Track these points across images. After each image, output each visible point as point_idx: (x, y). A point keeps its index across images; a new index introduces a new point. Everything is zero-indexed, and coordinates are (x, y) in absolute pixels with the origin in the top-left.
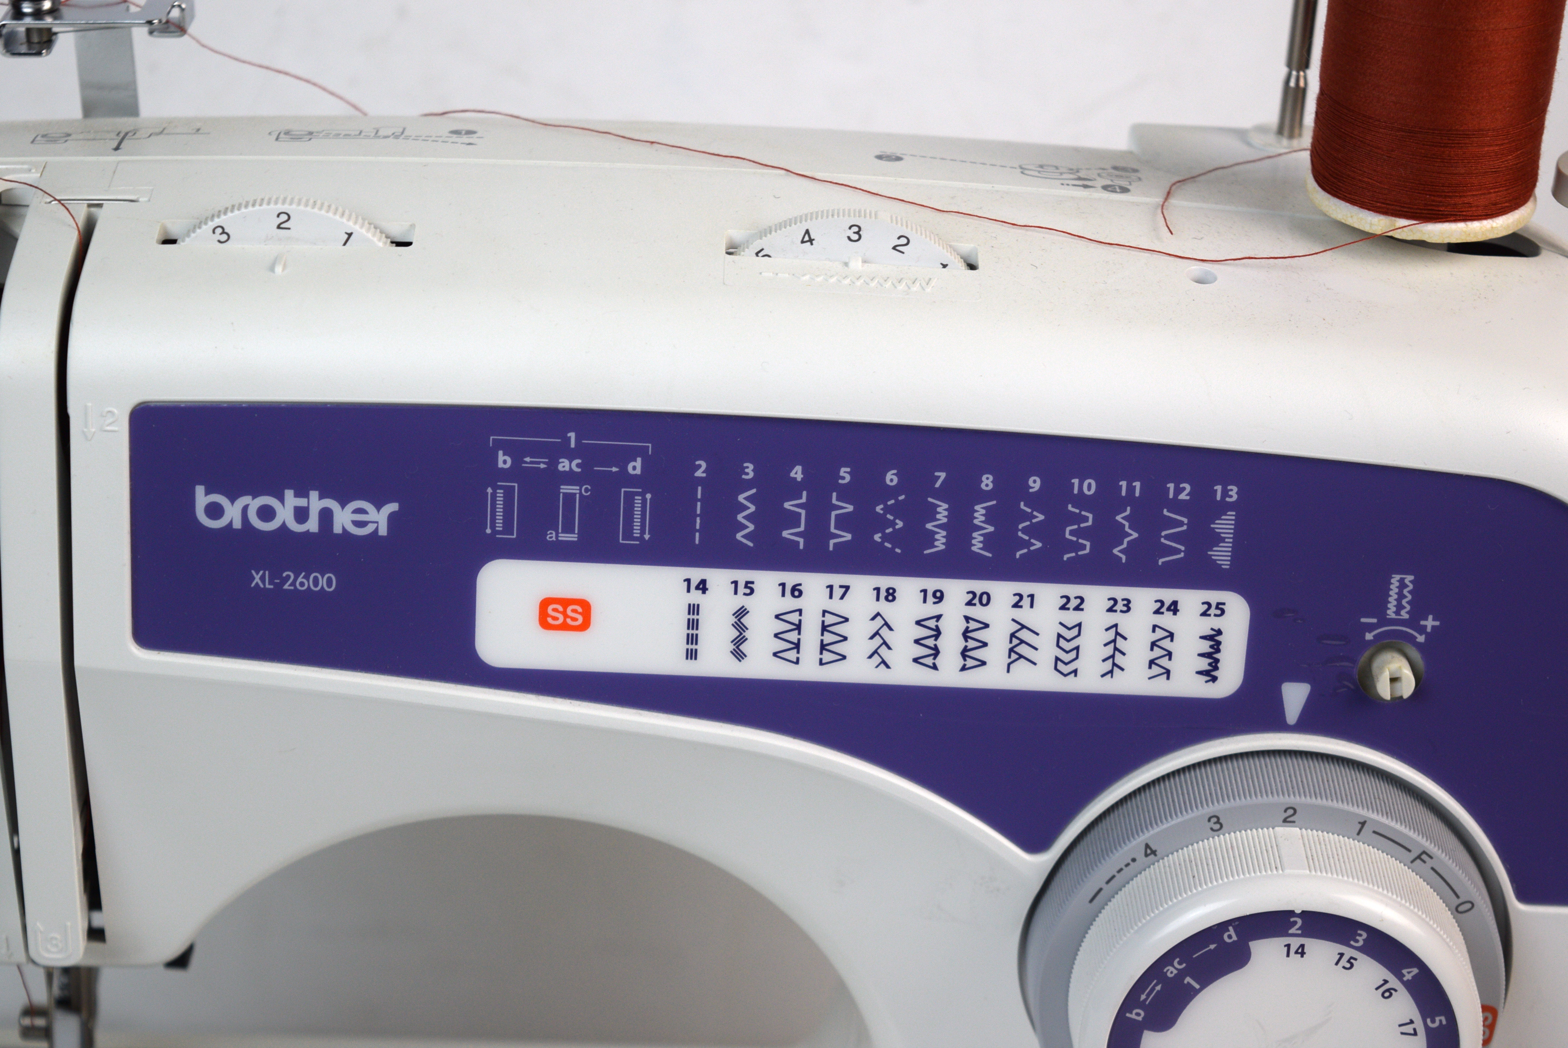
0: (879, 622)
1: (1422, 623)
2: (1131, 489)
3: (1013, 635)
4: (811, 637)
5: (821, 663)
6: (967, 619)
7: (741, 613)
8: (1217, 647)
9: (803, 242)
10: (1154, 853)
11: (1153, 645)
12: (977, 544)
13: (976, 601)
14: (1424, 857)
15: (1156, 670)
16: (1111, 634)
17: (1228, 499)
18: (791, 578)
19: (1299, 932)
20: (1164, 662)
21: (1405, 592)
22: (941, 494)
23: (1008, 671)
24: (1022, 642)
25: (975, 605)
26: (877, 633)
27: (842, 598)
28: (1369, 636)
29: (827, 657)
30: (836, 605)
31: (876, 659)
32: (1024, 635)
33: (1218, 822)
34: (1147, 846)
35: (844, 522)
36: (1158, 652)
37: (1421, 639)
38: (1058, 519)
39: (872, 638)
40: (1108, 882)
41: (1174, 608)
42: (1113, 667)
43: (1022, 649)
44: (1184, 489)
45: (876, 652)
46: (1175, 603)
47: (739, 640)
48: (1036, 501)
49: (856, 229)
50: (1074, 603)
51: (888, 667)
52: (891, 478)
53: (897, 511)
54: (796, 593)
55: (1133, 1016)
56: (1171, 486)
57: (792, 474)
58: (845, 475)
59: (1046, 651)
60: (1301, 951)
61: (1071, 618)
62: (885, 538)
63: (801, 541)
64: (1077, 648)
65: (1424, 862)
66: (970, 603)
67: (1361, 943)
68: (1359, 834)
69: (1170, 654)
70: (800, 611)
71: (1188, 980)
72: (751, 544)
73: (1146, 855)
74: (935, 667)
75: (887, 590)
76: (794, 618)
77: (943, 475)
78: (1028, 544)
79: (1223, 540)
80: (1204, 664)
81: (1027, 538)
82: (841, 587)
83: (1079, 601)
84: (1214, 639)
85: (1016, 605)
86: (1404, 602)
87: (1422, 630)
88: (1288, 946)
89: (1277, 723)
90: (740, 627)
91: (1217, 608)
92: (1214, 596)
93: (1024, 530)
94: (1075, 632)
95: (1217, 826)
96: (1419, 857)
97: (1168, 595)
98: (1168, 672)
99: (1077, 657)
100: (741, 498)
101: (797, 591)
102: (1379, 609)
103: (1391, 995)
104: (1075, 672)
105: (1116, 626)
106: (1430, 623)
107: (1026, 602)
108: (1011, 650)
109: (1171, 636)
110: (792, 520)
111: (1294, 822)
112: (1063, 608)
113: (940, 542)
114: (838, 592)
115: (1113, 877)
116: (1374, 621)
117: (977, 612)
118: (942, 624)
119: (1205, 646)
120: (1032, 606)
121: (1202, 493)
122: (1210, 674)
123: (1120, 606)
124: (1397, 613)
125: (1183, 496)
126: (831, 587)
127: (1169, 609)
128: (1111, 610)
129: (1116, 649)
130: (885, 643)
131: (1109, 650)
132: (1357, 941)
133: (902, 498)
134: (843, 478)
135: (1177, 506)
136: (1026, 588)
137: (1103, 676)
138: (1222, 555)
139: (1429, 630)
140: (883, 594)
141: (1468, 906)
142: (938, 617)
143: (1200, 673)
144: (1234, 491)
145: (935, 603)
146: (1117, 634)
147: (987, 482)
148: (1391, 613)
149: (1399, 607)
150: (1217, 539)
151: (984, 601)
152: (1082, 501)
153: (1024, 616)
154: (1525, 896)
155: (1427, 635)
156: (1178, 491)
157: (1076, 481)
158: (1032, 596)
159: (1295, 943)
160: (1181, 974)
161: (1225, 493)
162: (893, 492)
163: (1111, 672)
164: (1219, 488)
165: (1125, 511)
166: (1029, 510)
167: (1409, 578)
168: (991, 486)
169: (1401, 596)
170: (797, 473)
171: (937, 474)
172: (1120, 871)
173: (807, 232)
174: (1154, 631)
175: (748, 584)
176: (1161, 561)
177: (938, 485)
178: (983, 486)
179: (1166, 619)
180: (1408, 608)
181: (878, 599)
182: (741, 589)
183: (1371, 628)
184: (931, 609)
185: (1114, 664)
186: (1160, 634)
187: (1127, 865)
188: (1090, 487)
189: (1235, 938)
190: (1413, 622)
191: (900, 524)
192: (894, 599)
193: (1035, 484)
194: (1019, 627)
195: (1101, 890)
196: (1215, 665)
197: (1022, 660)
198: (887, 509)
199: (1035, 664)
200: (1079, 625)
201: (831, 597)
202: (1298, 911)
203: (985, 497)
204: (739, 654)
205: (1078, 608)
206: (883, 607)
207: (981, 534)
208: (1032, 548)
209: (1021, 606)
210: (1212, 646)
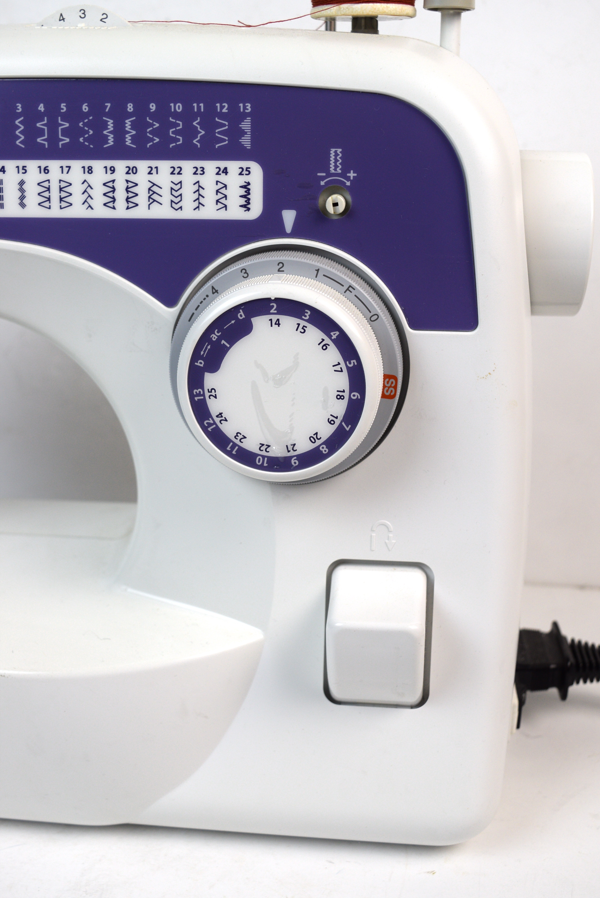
0: (86, 185)
1: (348, 175)
2: (199, 108)
3: (149, 189)
4: (55, 194)
5: (61, 208)
6: (127, 181)
7: (22, 183)
8: (248, 192)
9: (60, 20)
10: (217, 291)
11: (217, 191)
12: (128, 142)
13: (130, 171)
14: (350, 289)
15: (220, 205)
16: (196, 187)
17: (246, 111)
18: (43, 163)
19: (276, 312)
20: (223, 201)
21: (338, 158)
22: (110, 115)
23: (149, 209)
24: (154, 193)
25: (130, 174)
26: (85, 191)
27: (68, 173)
28: (322, 183)
29: (64, 204)
30: (65, 177)
31: (86, 205)
32: (155, 189)
33: (246, 273)
34: (213, 288)
35: (65, 132)
36: (220, 195)
37: (348, 184)
38: (166, 126)
39: (83, 193)
40: (196, 309)
41: (225, 171)
42: (199, 205)
43: (155, 197)
44: (224, 106)
45: (86, 201)
46: (226, 169)
47: (22, 198)
48: (153, 116)
49: (83, 12)
50: (177, 170)
51: (92, 209)
52: (85, 108)
53: (89, 125)
54: (46, 171)
55: (198, 364)
56: (218, 105)
57: (39, 109)
58: (63, 107)
59: (166, 197)
60: (278, 323)
61: (176, 178)
62: (85, 140)
63: (46, 143)
64: (181, 195)
65: (350, 291)
66: (128, 173)
67: (307, 318)
68: (316, 277)
69: (226, 197)
70: (49, 180)
71: (223, 342)
72: (23, 146)
73: (213, 293)
74: (114, 208)
75: (88, 167)
76: (46, 184)
77: (109, 105)
78: (153, 140)
79: (246, 133)
80: (243, 201)
81: (151, 136)
82: (67, 167)
83: (179, 169)
84: (246, 187)
85: (150, 173)
86: (338, 164)
87: (348, 179)
88: (271, 320)
89: (283, 234)
90: (22, 190)
91: (247, 170)
92: (245, 164)
93: (150, 132)
94: (179, 186)
95: (246, 275)
96: (348, 289)
97: (222, 164)
98: (226, 206)
99: (181, 200)
100: (17, 122)
101: (46, 170)
102: (326, 168)
103: (326, 348)
104: (181, 208)
105: (198, 182)
106: (352, 175)
107: (154, 171)
108: (150, 197)
109: (225, 186)
110: (41, 133)
111: (283, 271)
112: (172, 173)
113: (111, 142)
114: (66, 170)
115: (199, 306)
116: (324, 174)
117: (131, 177)
118: (116, 185)
119: (243, 192)
120: (157, 173)
121: (234, 108)
122: (246, 207)
123: (199, 172)
124: (335, 170)
125: (224, 110)
126: (62, 167)
127: (223, 172)
128: (195, 173)
129: (199, 195)
130: (89, 196)
131: (196, 196)
132: (306, 316)
133: (91, 118)
134: (63, 109)
135: (222, 116)
136: (154, 163)
137: (195, 209)
138: (246, 141)
139: (352, 178)
140: (87, 170)
141: (376, 317)
142: (113, 181)
143: (241, 206)
144: (249, 106)
145: (111, 173)
146: (199, 186)
147: (130, 107)
148: (332, 170)
149: (336, 167)
150: (243, 133)
151: (134, 171)
152: (176, 115)
153: (154, 178)
154: (414, 325)
155: (351, 181)
156: (222, 107)
157: (172, 105)
158: (157, 168)
159: (275, 318)
160: (220, 339)
161: (245, 108)
162: (87, 115)
163: (198, 207)
164: (241, 105)
165: (197, 120)
166: (151, 121)
167: (339, 150)
168: (132, 110)
169: (336, 161)
170: (41, 108)
171: (106, 104)
172: (201, 302)
173: (61, 15)
174: (217, 184)
175: (24, 167)
176: (217, 146)
177: (107, 110)
178: (128, 110)
179: (222, 178)
180: (340, 167)
181: (84, 173)
182: (21, 171)
183: (323, 178)
184: (109, 177)
185: (200, 203)
186: (220, 185)
187: (205, 299)
188: (179, 107)
189: (244, 316)
190: (344, 174)
191: (91, 132)
192: (92, 172)
193: (153, 107)
194: (152, 184)
195: (193, 314)
196: (248, 201)
197: (155, 202)
198: (84, 124)
199: (161, 204)
200: (181, 182)
201: (62, 173)
202: (273, 298)
203: (130, 115)
204: (23, 205)
205: (179, 173)
206: (87, 176)
207: (130, 136)
208: (155, 142)
209: (152, 174)
210: (246, 192)
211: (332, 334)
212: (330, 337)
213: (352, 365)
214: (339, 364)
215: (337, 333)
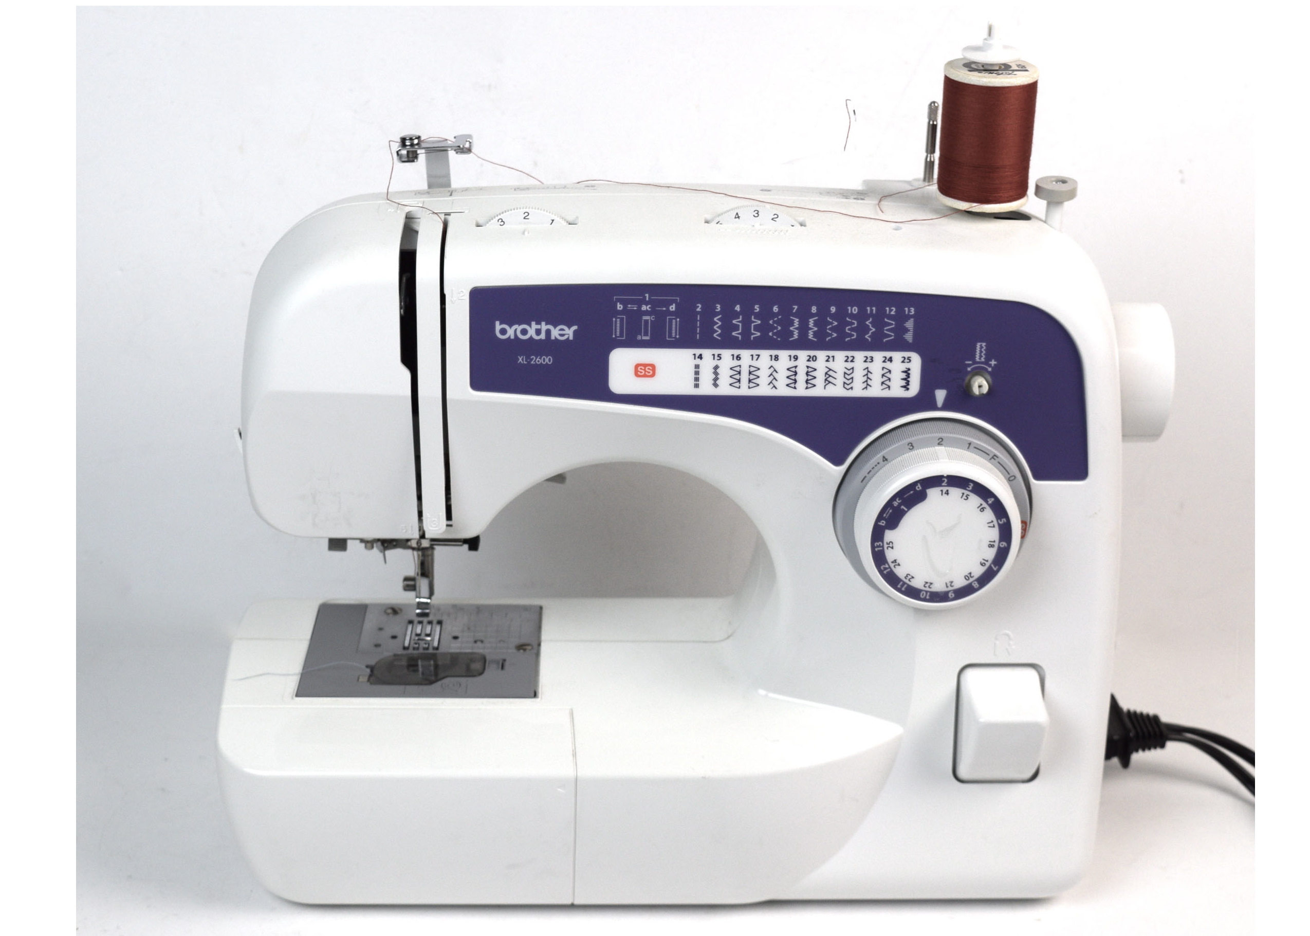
0: (772, 369)
1: (990, 363)
2: (872, 310)
3: (826, 373)
4: (745, 377)
5: (749, 388)
6: (808, 367)
7: (716, 367)
8: (908, 375)
9: (735, 218)
10: (886, 460)
11: (883, 375)
12: (811, 336)
13: (811, 359)
14: (995, 457)
15: (884, 386)
16: (866, 372)
17: (910, 314)
18: (736, 352)
19: (946, 485)
20: (887, 383)
21: (983, 350)
22: (795, 315)
23: (825, 388)
24: (830, 376)
25: (810, 361)
26: (771, 374)
27: (757, 360)
28: (969, 369)
29: (752, 385)
30: (754, 363)
31: (771, 385)
32: (831, 373)
33: (912, 446)
34: (884, 457)
35: (757, 328)
36: (885, 379)
37: (990, 369)
38: (843, 324)
39: (769, 376)
40: (869, 473)
41: (891, 360)
42: (868, 386)
43: (830, 379)
44: (893, 310)
45: (771, 382)
46: (891, 358)
47: (716, 379)
48: (834, 316)
49: (756, 212)
50: (850, 359)
51: (776, 388)
52: (776, 309)
53: (778, 322)
54: (738, 358)
55: (881, 524)
56: (888, 309)
57: (736, 309)
58: (757, 308)
59: (840, 380)
60: (947, 493)
61: (849, 365)
62: (774, 334)
63: (740, 336)
64: (852, 378)
65: (995, 459)
66: (808, 360)
67: (970, 488)
68: (968, 448)
69: (889, 379)
70: (740, 366)
71: (903, 507)
72: (719, 338)
73: (884, 461)
74: (795, 388)
75: (775, 356)
76: (738, 369)
77: (796, 307)
78: (831, 335)
79: (909, 331)
80: (903, 383)
81: (830, 332)
82: (757, 355)
83: (852, 358)
84: (907, 372)
85: (827, 361)
86: (982, 354)
87: (990, 366)
88: (942, 491)
89: (934, 407)
90: (716, 373)
91: (908, 359)
92: (907, 354)
93: (830, 329)
94: (851, 371)
95: (911, 447)
96: (993, 458)
97: (888, 354)
98: (889, 387)
99: (852, 382)
100: (715, 319)
101: (739, 358)
102: (972, 357)
103: (984, 510)
104: (852, 388)
105: (867, 368)
106: (993, 363)
107: (831, 359)
108: (826, 380)
109: (890, 371)
110: (736, 328)
111: (942, 444)
112: (846, 361)
113: (796, 336)
114: (755, 357)
115: (870, 471)
116: (970, 362)
117: (812, 364)
118: (798, 370)
119: (904, 375)
120: (833, 361)
121: (900, 311)
122: (906, 387)
123: (869, 360)
124: (980, 359)
125: (893, 313)
126: (752, 355)
127: (888, 360)
128: (865, 361)
129: (868, 378)
130: (775, 378)
131: (865, 378)
132: (969, 487)
133: (780, 317)
134: (756, 310)
135: (890, 317)
136: (831, 353)
137: (863, 389)
138: (909, 337)
139: (993, 365)
140: (773, 357)
141: (1013, 478)
142: (796, 367)
143: (902, 387)
144: (913, 310)
145: (794, 361)
146: (868, 371)
147: (814, 309)
148: (977, 359)
149: (981, 356)
150: (907, 330)
151: (814, 360)
152: (852, 316)
153: (831, 365)
154: (1037, 477)
155: (992, 368)
156: (891, 310)
157: (849, 308)
158: (833, 357)
159: (945, 489)
160: (900, 505)
161: (909, 311)
162: (776, 315)
163: (866, 388)
164: (906, 309)
165: (869, 319)
166: (831, 321)
167: (984, 344)
168: (815, 311)
169: (981, 352)
170: (738, 308)
171: (794, 307)
172: (873, 468)
173: (737, 214)
174: (883, 369)
175: (719, 355)
176: (885, 340)
177: (794, 311)
178: (812, 311)
179: (888, 365)
180: (984, 356)
181: (771, 360)
182: (716, 357)
183: (969, 365)
184: (793, 363)
185: (868, 384)
186: (885, 371)
187: (876, 466)
188: (855, 310)
189: (920, 488)
190: (987, 362)
191: (779, 328)
192: (778, 360)
193: (833, 309)
194: (828, 370)
195: (865, 477)
196: (908, 383)
197: (830, 384)
198: (774, 322)
199: (835, 385)
200: (853, 368)
201: (752, 359)
202: (945, 475)
203: (813, 315)
204: (716, 385)
205: (852, 361)
206: (774, 363)
207: (812, 332)
208: (833, 336)
209: (829, 361)
210: (906, 376)
211: (989, 500)
212: (987, 502)
213: (1002, 522)
214: (992, 522)
215: (993, 499)
